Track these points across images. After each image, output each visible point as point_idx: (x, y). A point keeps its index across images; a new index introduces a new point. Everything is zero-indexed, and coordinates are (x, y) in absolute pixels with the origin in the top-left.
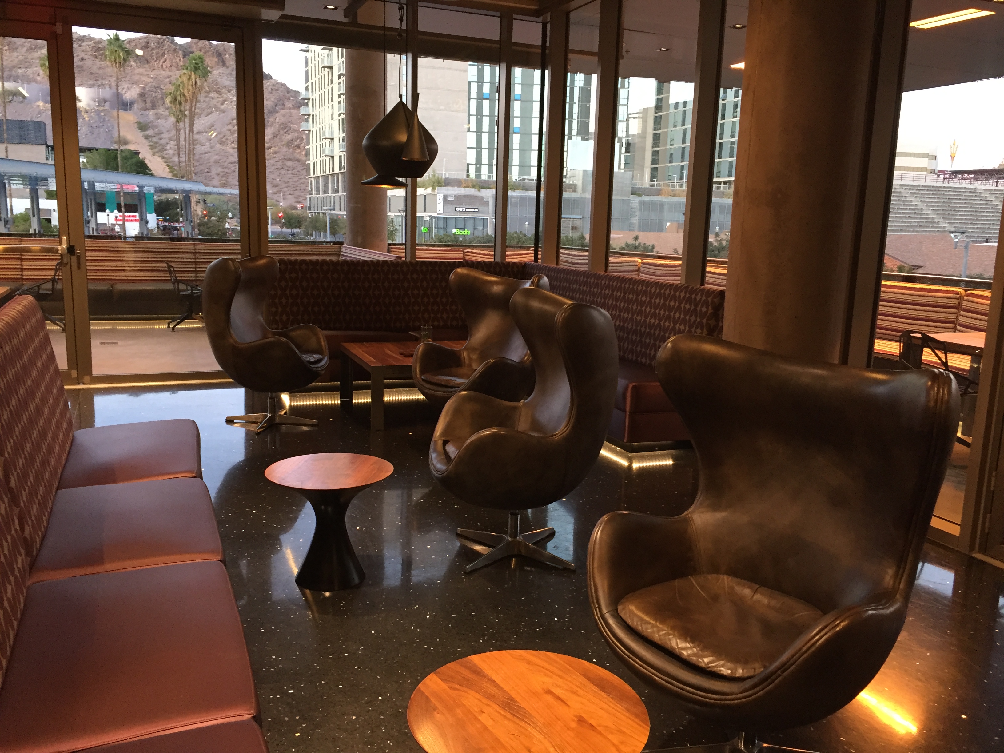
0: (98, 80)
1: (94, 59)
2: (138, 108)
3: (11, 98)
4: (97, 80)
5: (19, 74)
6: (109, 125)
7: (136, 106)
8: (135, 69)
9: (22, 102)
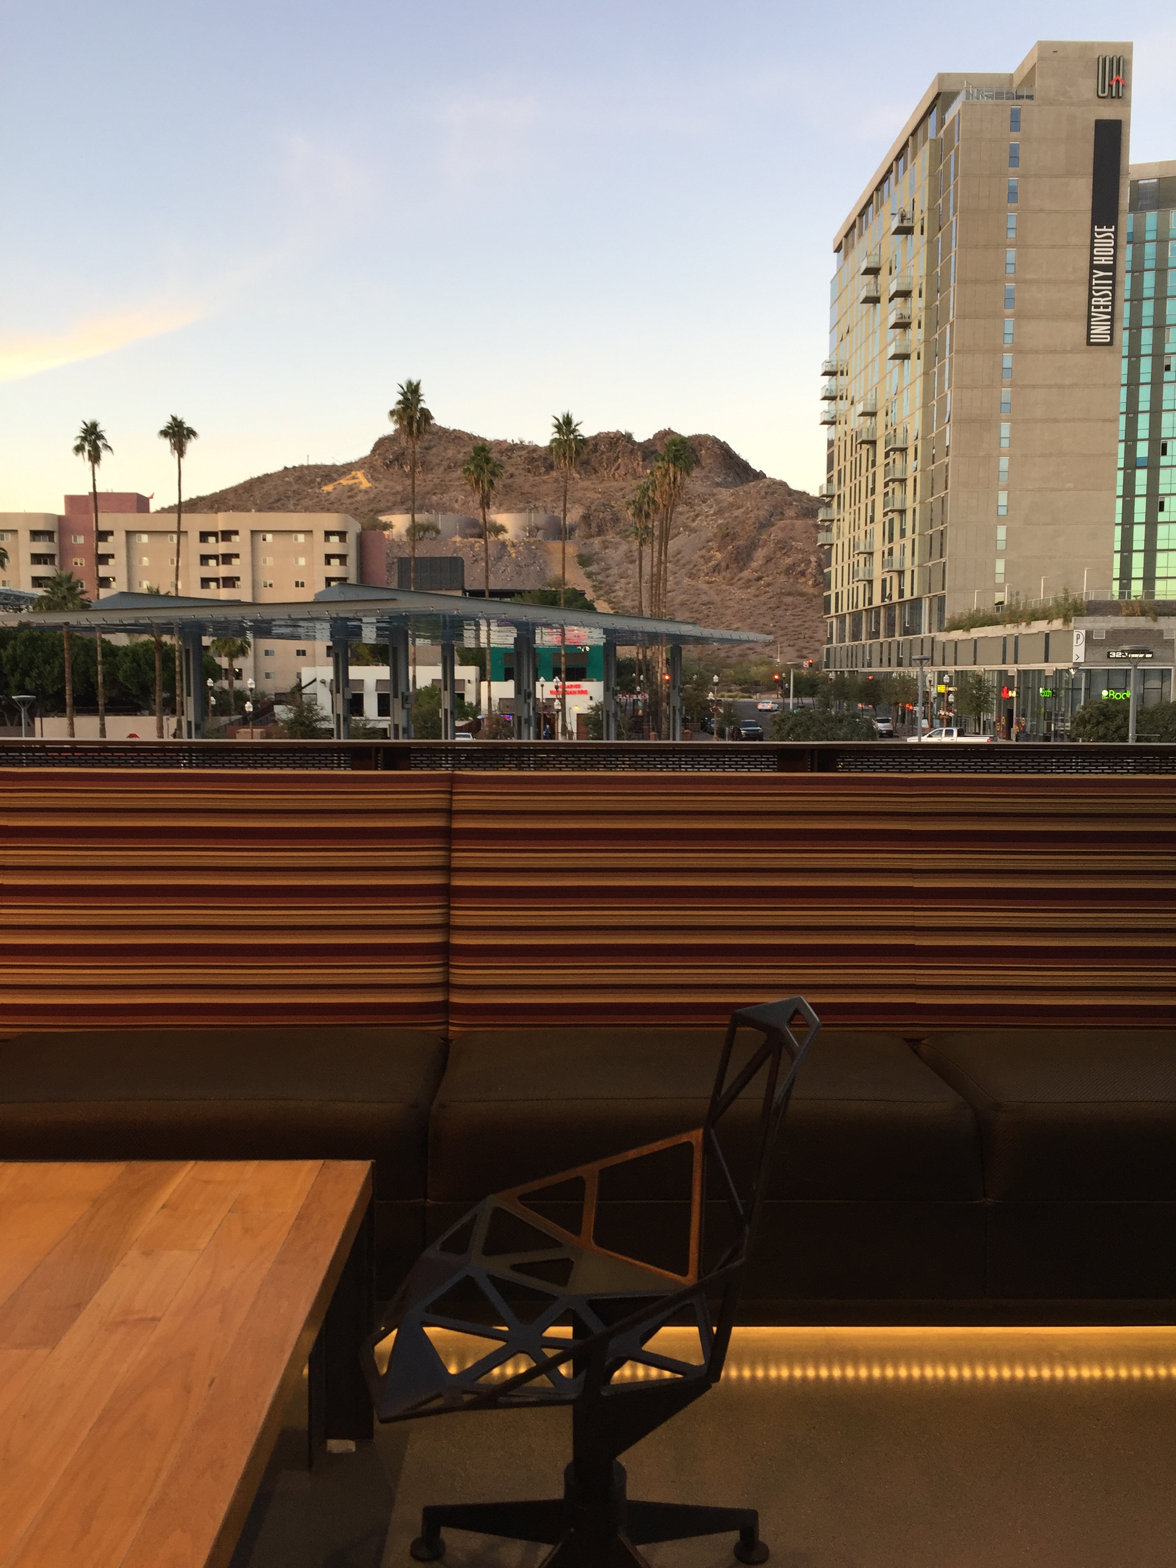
0: (530, 502)
1: (527, 474)
2: (579, 536)
3: (421, 533)
4: (528, 502)
5: (434, 502)
6: (541, 561)
7: (577, 532)
8: (578, 482)
9: (435, 539)
